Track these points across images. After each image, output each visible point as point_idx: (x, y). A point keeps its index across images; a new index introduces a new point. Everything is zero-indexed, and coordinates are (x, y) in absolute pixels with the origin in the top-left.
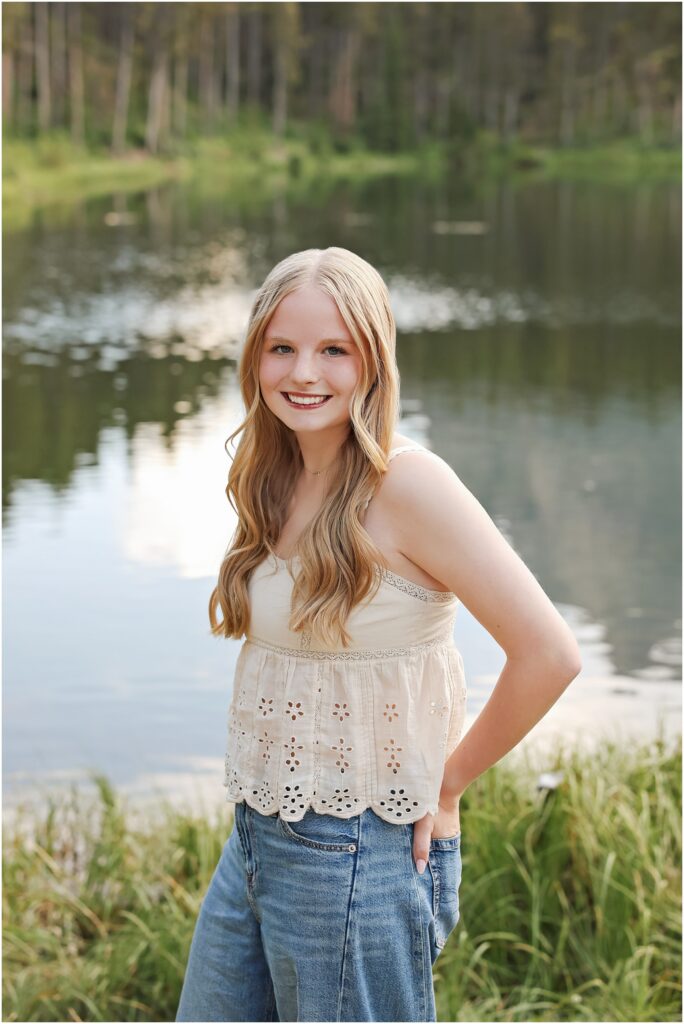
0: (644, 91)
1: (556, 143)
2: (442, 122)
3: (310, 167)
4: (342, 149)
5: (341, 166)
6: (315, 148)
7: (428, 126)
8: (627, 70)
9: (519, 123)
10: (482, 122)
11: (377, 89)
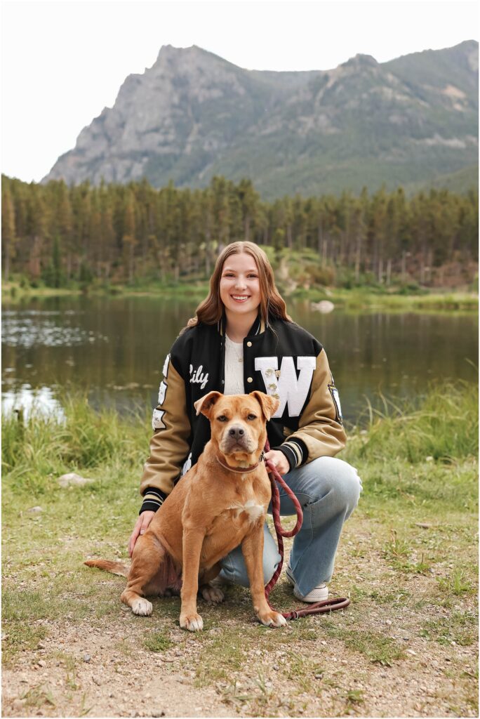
0: (162, 263)
1: (126, 284)
2: (78, 275)
3: (21, 293)
4: (34, 286)
5: (33, 293)
6: (22, 285)
7: (72, 276)
8: (155, 254)
9: (111, 276)
10: (96, 274)
11: (50, 261)
